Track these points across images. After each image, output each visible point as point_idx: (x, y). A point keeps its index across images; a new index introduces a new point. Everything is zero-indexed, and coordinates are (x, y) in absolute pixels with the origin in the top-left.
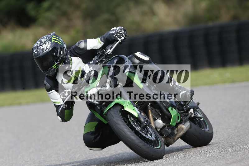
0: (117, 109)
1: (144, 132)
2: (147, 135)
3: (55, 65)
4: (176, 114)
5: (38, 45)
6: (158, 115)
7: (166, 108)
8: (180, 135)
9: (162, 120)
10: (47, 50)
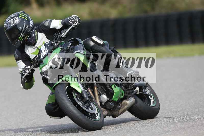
0: (63, 86)
1: (85, 106)
2: (88, 109)
3: (21, 37)
4: (118, 91)
5: (8, 20)
6: (103, 91)
7: (110, 85)
8: (124, 109)
9: (106, 95)
10: (14, 24)
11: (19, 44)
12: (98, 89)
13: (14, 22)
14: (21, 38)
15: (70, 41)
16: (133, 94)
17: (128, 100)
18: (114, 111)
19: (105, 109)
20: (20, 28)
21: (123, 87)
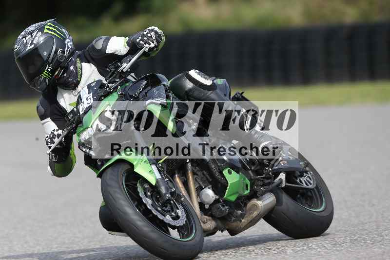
4: (237, 180)
5: (21, 38)
6: (207, 181)
7: (219, 169)
8: (252, 217)
9: (213, 190)
10: (33, 46)
11: (44, 86)
12: (196, 176)
13: (32, 41)
14: (47, 73)
15: (142, 79)
16: (271, 187)
17: (260, 200)
18: (230, 221)
19: (211, 218)
20: (45, 53)
21: (250, 172)
